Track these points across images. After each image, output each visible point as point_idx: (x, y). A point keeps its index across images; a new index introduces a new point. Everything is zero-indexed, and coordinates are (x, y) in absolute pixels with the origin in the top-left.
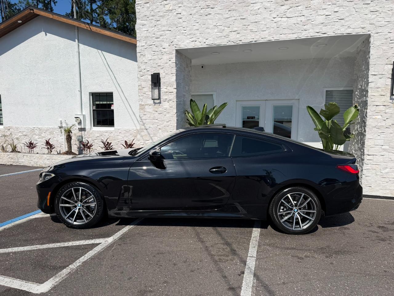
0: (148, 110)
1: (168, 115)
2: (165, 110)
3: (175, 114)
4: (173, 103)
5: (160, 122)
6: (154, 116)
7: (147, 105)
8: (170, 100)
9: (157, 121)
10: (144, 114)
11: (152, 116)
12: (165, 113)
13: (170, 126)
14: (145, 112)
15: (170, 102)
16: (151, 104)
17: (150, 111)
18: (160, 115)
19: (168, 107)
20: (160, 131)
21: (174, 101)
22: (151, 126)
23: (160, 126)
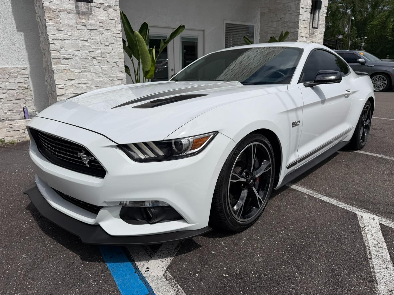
0: (66, 22)
1: (106, 33)
2: (101, 25)
3: (119, 32)
4: (115, 12)
5: (94, 46)
6: (81, 35)
7: (63, 10)
8: (110, 7)
9: (86, 43)
10: (59, 29)
11: (76, 34)
12: (101, 29)
13: (113, 54)
14: (61, 25)
15: (110, 10)
16: (72, 11)
17: (71, 24)
18: (93, 33)
19: (107, 19)
20: (95, 61)
21: (116, 8)
22: (76, 53)
23: (93, 53)
